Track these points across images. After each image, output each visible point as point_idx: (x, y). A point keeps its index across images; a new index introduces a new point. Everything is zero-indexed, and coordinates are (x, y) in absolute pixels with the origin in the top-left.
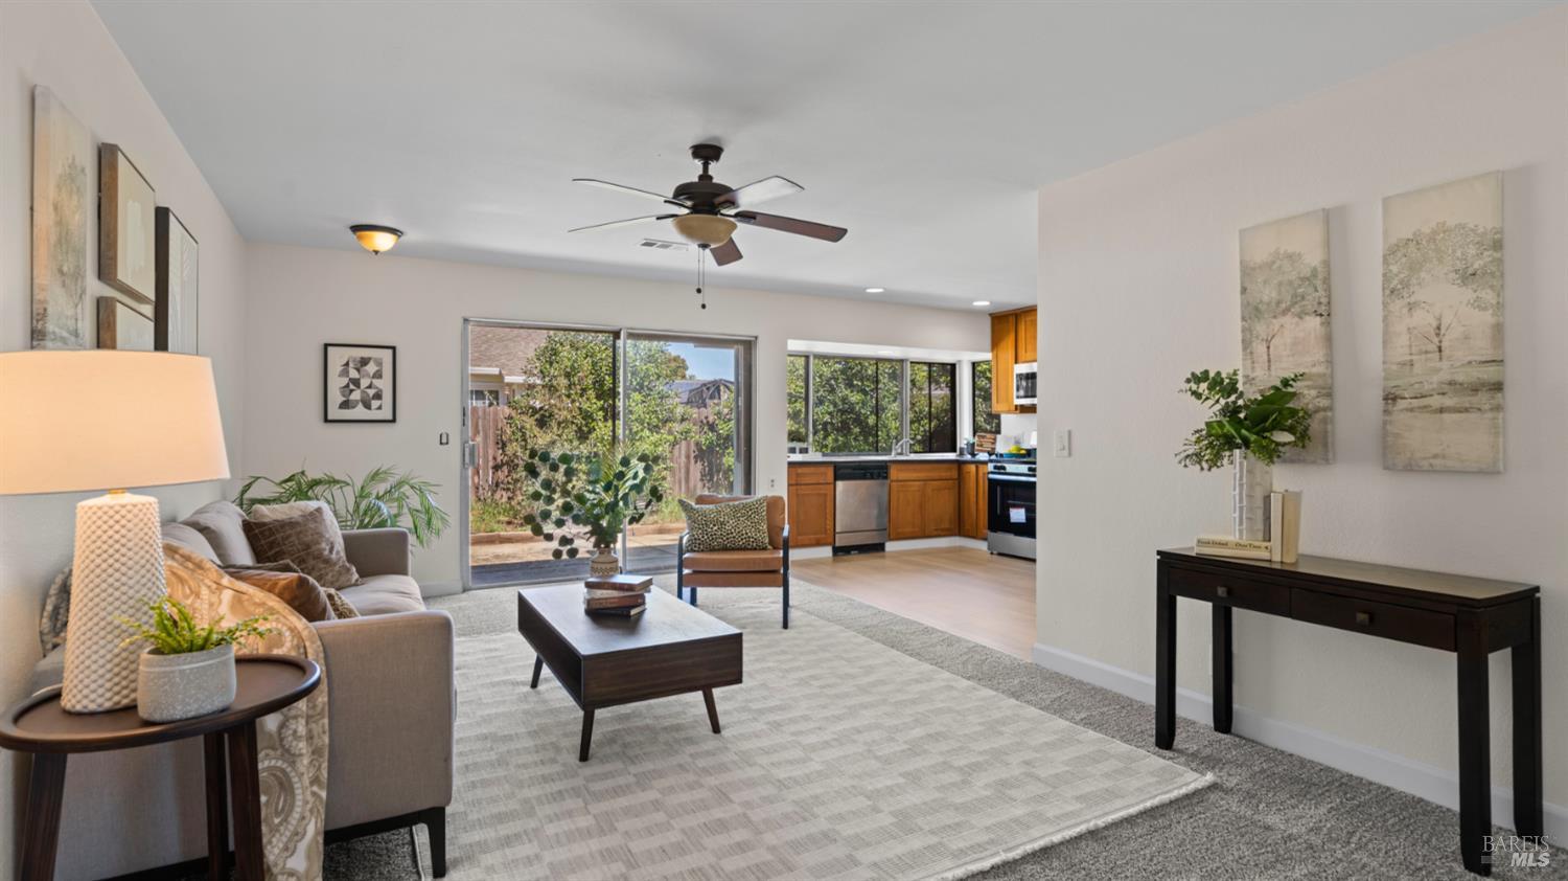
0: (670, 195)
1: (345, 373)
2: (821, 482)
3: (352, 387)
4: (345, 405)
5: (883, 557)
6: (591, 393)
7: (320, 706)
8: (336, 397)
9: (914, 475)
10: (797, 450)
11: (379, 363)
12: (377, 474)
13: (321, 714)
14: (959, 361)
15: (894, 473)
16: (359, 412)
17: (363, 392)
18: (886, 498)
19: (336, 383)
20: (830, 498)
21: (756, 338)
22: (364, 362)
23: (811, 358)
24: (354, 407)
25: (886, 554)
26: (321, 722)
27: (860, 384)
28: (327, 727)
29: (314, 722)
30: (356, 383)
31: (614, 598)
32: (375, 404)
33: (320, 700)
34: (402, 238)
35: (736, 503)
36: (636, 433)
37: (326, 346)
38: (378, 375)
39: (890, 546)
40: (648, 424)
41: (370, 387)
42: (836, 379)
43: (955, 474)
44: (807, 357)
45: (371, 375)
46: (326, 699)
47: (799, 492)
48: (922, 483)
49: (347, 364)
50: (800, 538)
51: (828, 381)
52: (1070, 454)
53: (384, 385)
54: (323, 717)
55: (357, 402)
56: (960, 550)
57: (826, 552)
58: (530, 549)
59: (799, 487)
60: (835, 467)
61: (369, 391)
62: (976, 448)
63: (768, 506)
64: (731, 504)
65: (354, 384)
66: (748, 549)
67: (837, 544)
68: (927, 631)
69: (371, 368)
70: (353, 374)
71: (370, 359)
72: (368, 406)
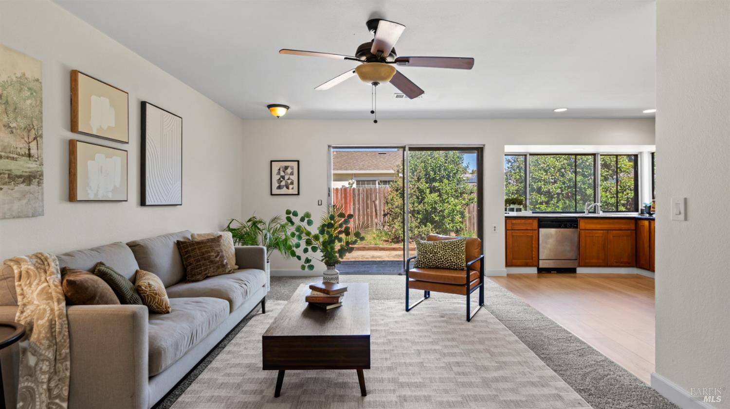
0: (353, 54)
1: (279, 173)
2: (529, 228)
3: (281, 179)
4: (279, 187)
5: (575, 277)
6: (423, 180)
7: (64, 355)
8: (275, 184)
9: (598, 227)
10: (515, 210)
11: (292, 169)
12: (275, 218)
13: (65, 359)
14: (641, 153)
15: (582, 225)
16: (284, 191)
17: (286, 182)
18: (576, 239)
19: (276, 177)
20: (535, 239)
21: (484, 145)
22: (286, 168)
23: (528, 156)
24: (282, 189)
25: (577, 275)
26: (64, 363)
27: (581, 171)
28: (69, 366)
29: (60, 363)
30: (283, 177)
31: (321, 297)
32: (291, 187)
33: (63, 351)
34: (289, 110)
35: (446, 241)
36: (445, 199)
37: (271, 161)
38: (292, 174)
39: (580, 270)
40: (451, 195)
41: (288, 179)
42: (565, 169)
43: (633, 227)
44: (526, 155)
45: (289, 174)
46: (68, 351)
47: (514, 234)
48: (606, 231)
49: (279, 169)
50: (514, 261)
51: (559, 170)
52: (686, 219)
53: (294, 178)
54: (66, 361)
55: (284, 186)
56: (638, 277)
57: (533, 270)
58: (390, 254)
59: (513, 231)
60: (539, 220)
61: (288, 181)
62: (652, 209)
63: (467, 244)
64: (443, 241)
65: (282, 178)
66: (452, 269)
67: (541, 266)
68: (571, 339)
69: (289, 171)
70: (282, 174)
71: (288, 167)
72: (288, 188)
